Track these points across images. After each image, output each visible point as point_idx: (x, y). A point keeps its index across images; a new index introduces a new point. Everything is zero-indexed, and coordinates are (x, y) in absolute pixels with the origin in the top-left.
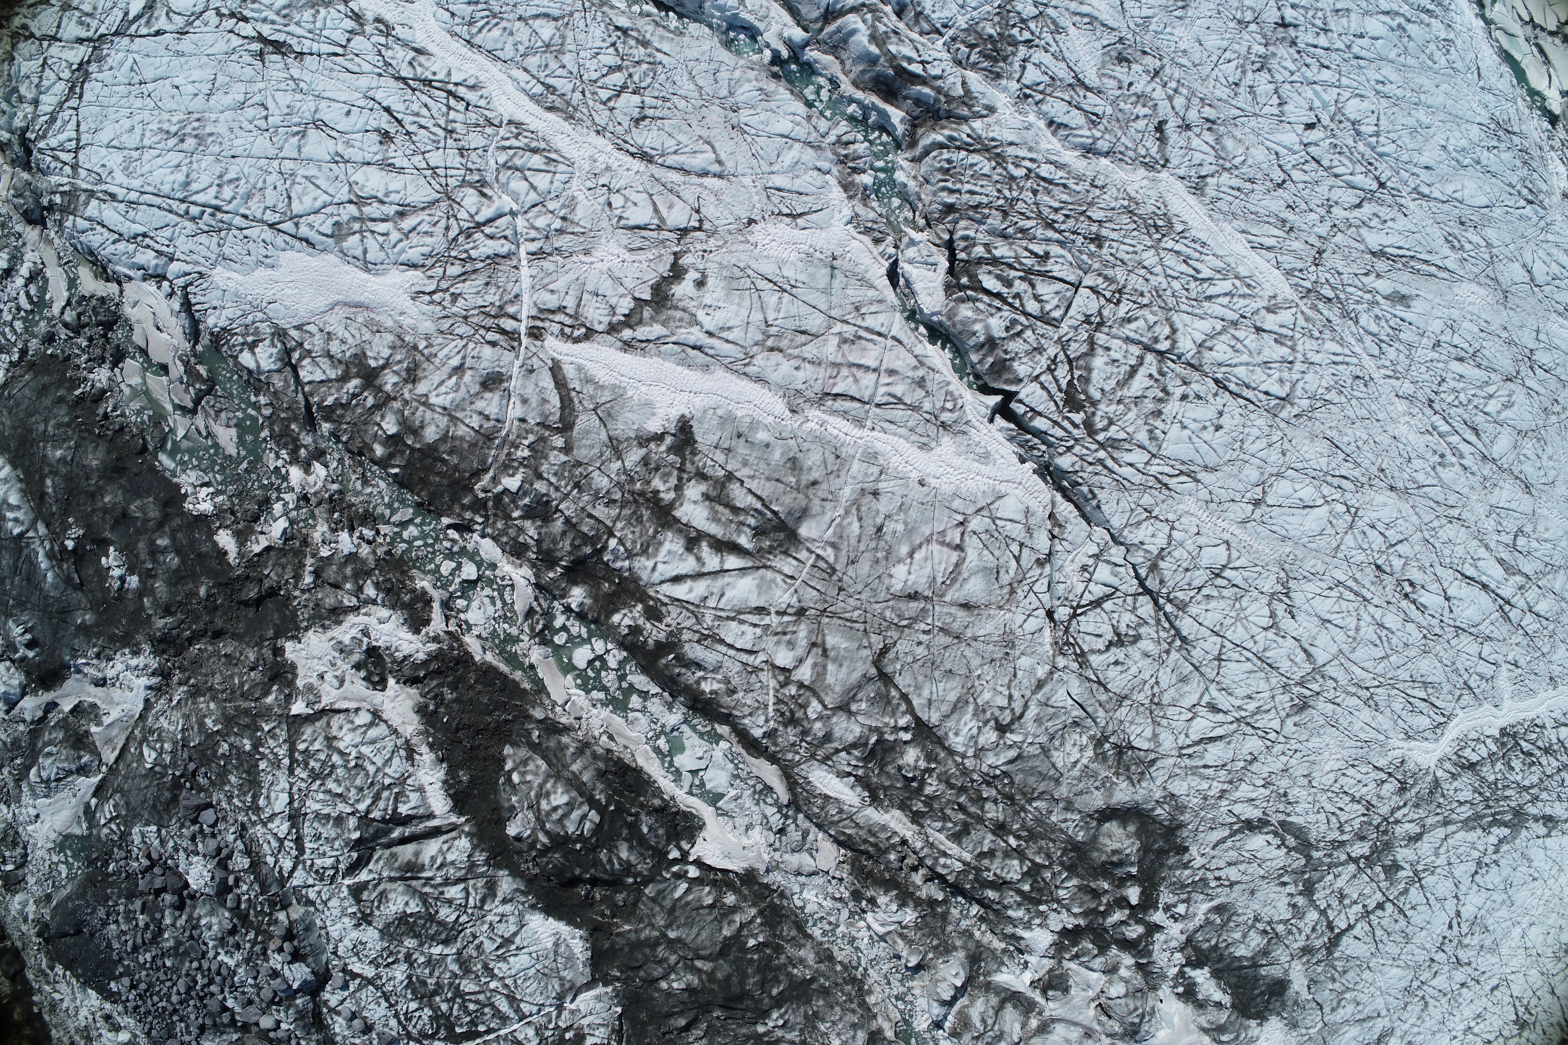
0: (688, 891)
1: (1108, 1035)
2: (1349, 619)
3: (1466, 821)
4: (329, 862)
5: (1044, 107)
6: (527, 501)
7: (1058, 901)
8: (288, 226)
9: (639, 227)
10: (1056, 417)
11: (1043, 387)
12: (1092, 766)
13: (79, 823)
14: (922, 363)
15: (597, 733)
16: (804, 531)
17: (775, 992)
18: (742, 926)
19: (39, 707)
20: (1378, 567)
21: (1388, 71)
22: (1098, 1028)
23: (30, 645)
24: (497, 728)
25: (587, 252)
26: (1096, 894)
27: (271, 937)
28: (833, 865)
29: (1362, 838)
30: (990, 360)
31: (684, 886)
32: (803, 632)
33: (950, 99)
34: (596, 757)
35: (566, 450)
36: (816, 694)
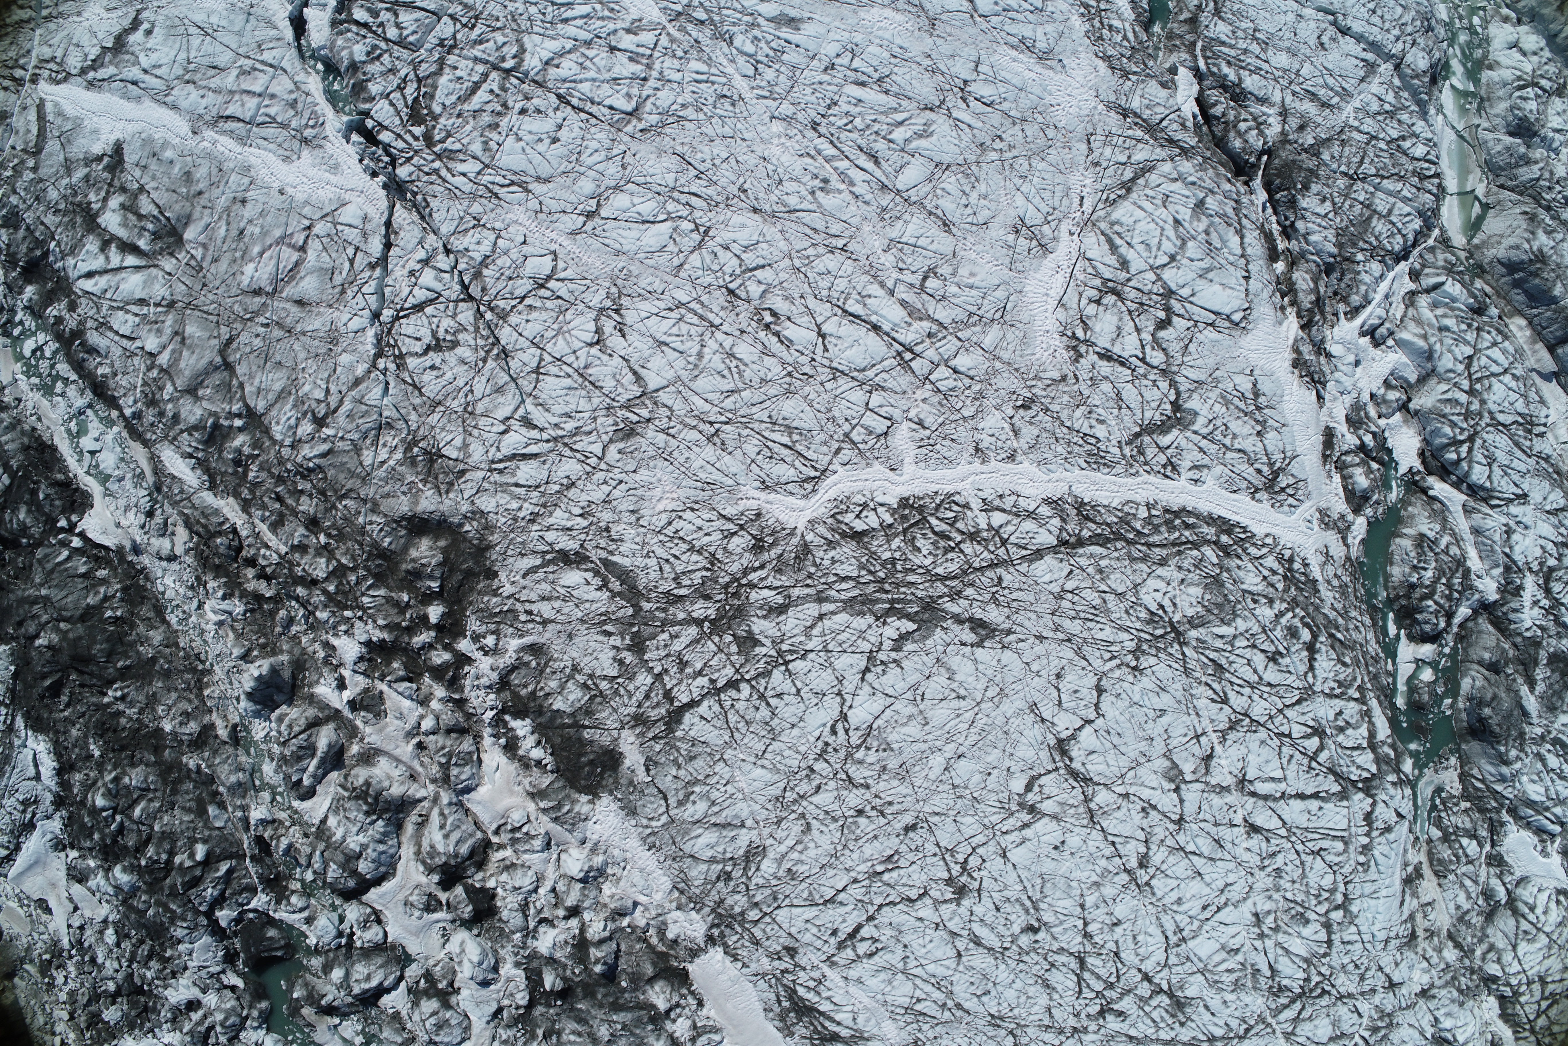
0: (68, 559)
1: (434, 781)
2: (689, 344)
3: (849, 602)
6: (4, 212)
7: (364, 609)
10: (398, 130)
11: (392, 104)
12: (399, 468)
14: (298, 89)
15: (29, 414)
17: (120, 664)
18: (106, 598)
20: (731, 292)
22: (420, 769)
26: (399, 607)
29: (707, 597)
31: (65, 553)
32: (169, 322)
34: (23, 433)
35: (35, 169)
36: (171, 378)
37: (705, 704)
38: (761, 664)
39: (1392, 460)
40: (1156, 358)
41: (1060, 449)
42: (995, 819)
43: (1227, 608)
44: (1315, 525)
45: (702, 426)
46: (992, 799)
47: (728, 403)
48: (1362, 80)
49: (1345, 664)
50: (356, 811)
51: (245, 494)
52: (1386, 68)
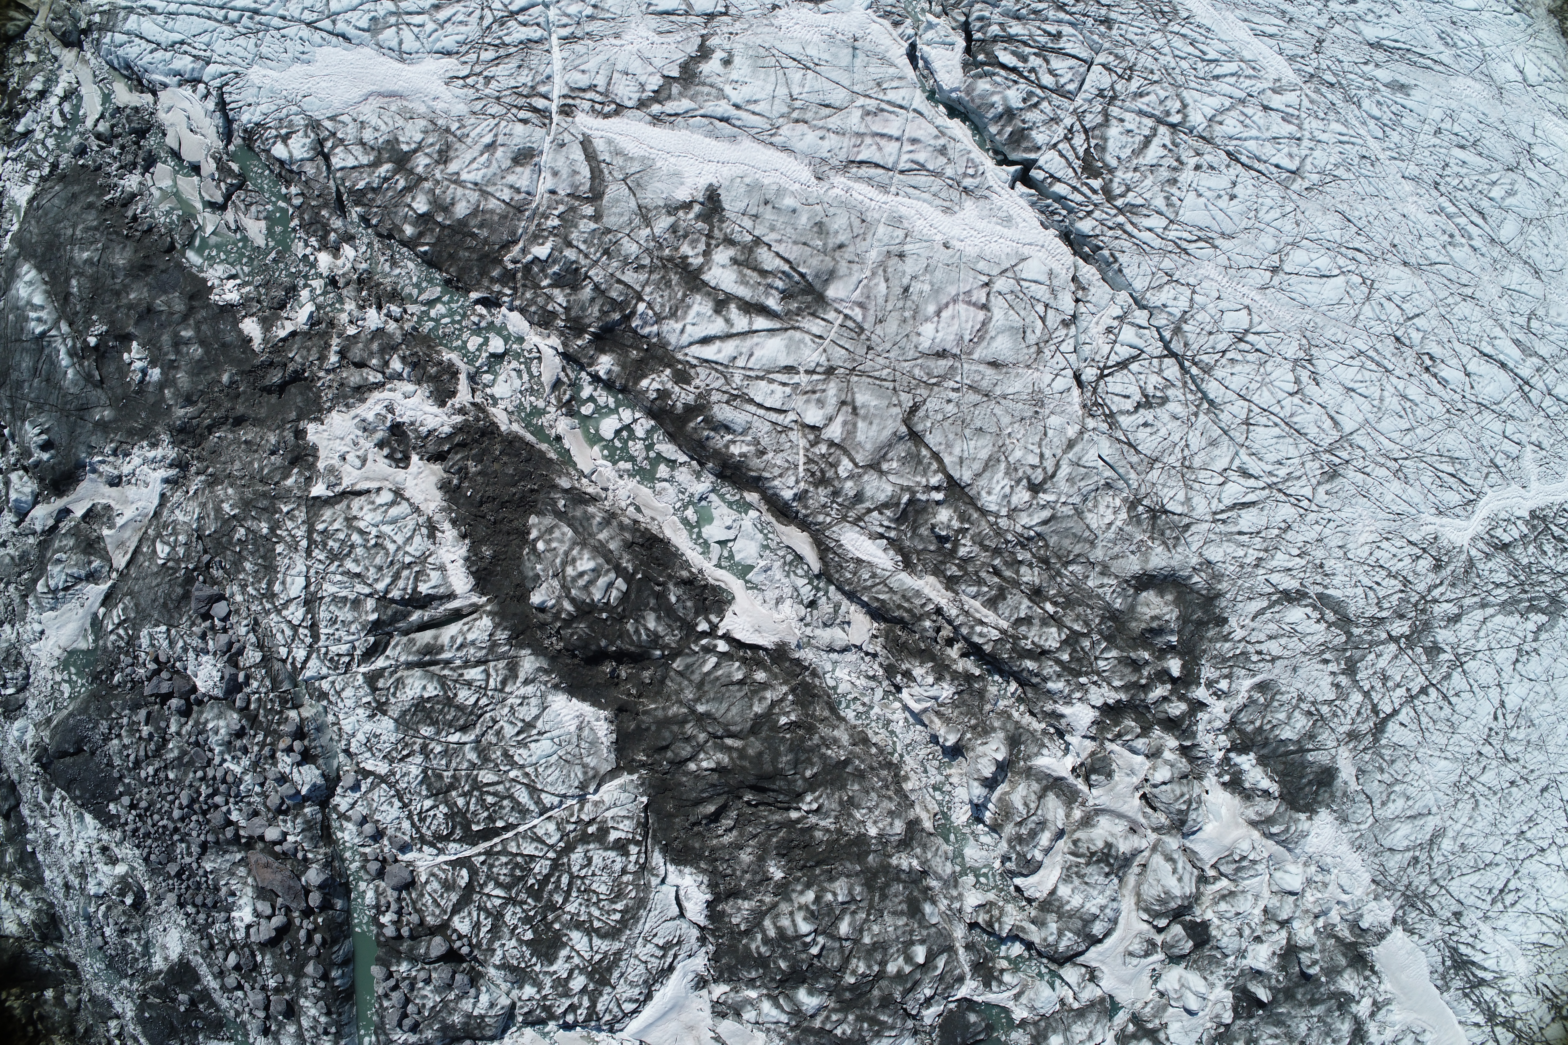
0: (717, 666)
1: (1154, 830)
2: (1372, 389)
3: (1503, 604)
4: (344, 648)
6: (556, 268)
7: (1098, 674)
8: (326, 24)
9: (668, 13)
10: (1074, 182)
11: (1062, 155)
12: (1128, 529)
13: (85, 637)
14: (943, 134)
15: (623, 504)
16: (831, 292)
17: (808, 773)
18: (773, 704)
19: (50, 514)
20: (1398, 339)
22: (1143, 821)
23: (45, 447)
24: (522, 498)
25: (617, 36)
26: (1136, 666)
27: (281, 737)
28: (867, 637)
29: (1402, 616)
30: (1009, 129)
31: (713, 660)
32: (832, 390)
34: (623, 527)
35: (596, 218)
36: (846, 452)
38: (1444, 669)
45: (1390, 463)
47: (1407, 441)
50: (1095, 874)
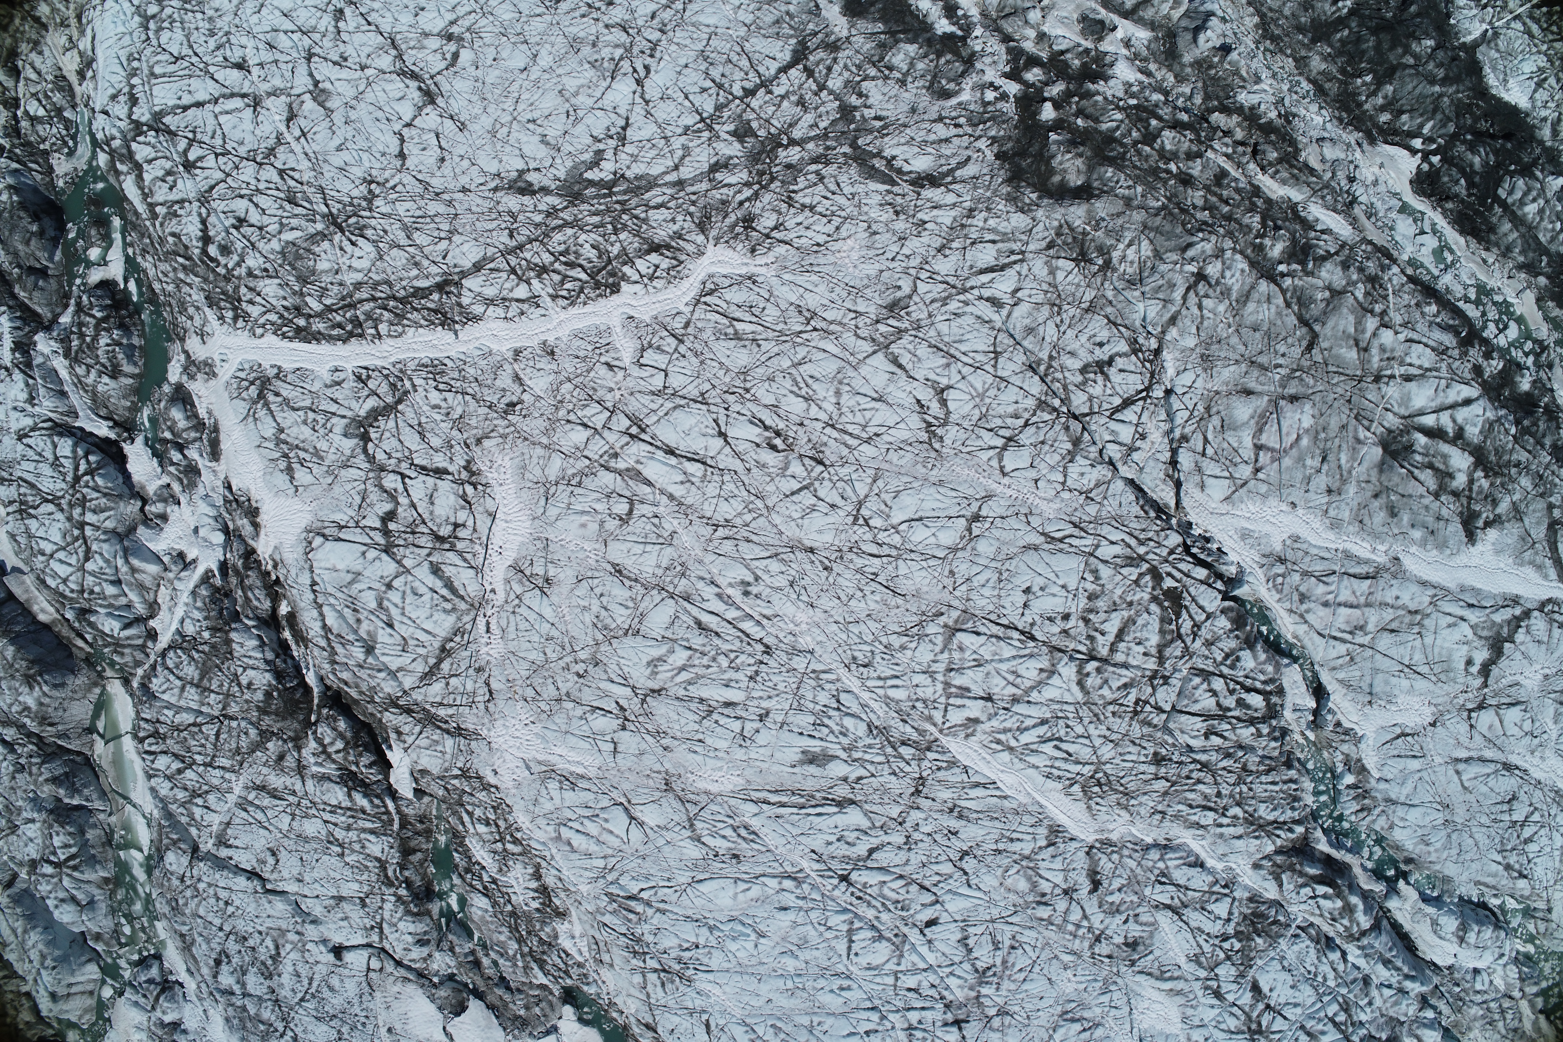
0: (1421, 126)
2: (852, 403)
3: (652, 186)
5: (1211, 879)
7: (1118, 107)
9: (1513, 705)
10: (1188, 581)
11: (1202, 608)
12: (1113, 241)
14: (1301, 616)
15: (1496, 265)
17: (1346, 32)
18: (1374, 93)
20: (820, 462)
21: (834, 1002)
26: (1083, 113)
28: (1311, 148)
29: (789, 166)
31: (1425, 131)
32: (1375, 361)
33: (1291, 868)
34: (1497, 245)
35: (1551, 507)
36: (1360, 304)
37: (773, 72)
38: (726, 114)
39: (152, 448)
40: (391, 481)
41: (472, 371)
42: (483, 22)
43: (291, 258)
44: (217, 358)
45: (823, 325)
46: (488, 38)
47: (802, 352)
48: (228, 824)
49: (173, 235)
51: (1260, 202)
52: (207, 845)
